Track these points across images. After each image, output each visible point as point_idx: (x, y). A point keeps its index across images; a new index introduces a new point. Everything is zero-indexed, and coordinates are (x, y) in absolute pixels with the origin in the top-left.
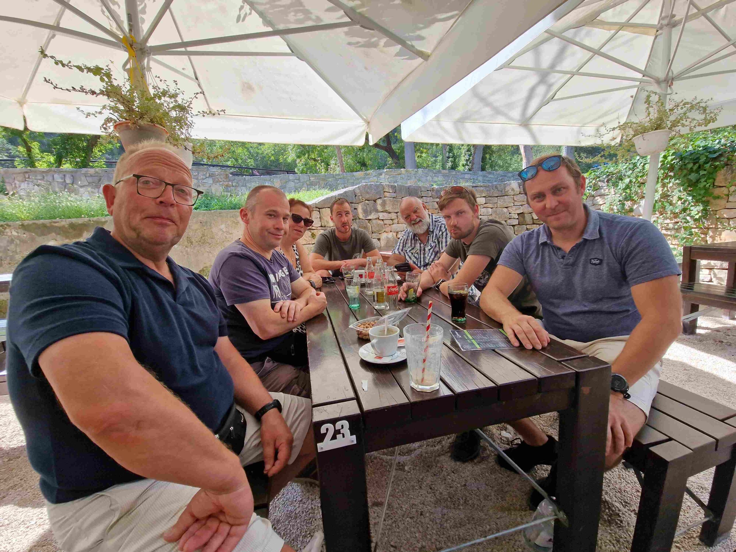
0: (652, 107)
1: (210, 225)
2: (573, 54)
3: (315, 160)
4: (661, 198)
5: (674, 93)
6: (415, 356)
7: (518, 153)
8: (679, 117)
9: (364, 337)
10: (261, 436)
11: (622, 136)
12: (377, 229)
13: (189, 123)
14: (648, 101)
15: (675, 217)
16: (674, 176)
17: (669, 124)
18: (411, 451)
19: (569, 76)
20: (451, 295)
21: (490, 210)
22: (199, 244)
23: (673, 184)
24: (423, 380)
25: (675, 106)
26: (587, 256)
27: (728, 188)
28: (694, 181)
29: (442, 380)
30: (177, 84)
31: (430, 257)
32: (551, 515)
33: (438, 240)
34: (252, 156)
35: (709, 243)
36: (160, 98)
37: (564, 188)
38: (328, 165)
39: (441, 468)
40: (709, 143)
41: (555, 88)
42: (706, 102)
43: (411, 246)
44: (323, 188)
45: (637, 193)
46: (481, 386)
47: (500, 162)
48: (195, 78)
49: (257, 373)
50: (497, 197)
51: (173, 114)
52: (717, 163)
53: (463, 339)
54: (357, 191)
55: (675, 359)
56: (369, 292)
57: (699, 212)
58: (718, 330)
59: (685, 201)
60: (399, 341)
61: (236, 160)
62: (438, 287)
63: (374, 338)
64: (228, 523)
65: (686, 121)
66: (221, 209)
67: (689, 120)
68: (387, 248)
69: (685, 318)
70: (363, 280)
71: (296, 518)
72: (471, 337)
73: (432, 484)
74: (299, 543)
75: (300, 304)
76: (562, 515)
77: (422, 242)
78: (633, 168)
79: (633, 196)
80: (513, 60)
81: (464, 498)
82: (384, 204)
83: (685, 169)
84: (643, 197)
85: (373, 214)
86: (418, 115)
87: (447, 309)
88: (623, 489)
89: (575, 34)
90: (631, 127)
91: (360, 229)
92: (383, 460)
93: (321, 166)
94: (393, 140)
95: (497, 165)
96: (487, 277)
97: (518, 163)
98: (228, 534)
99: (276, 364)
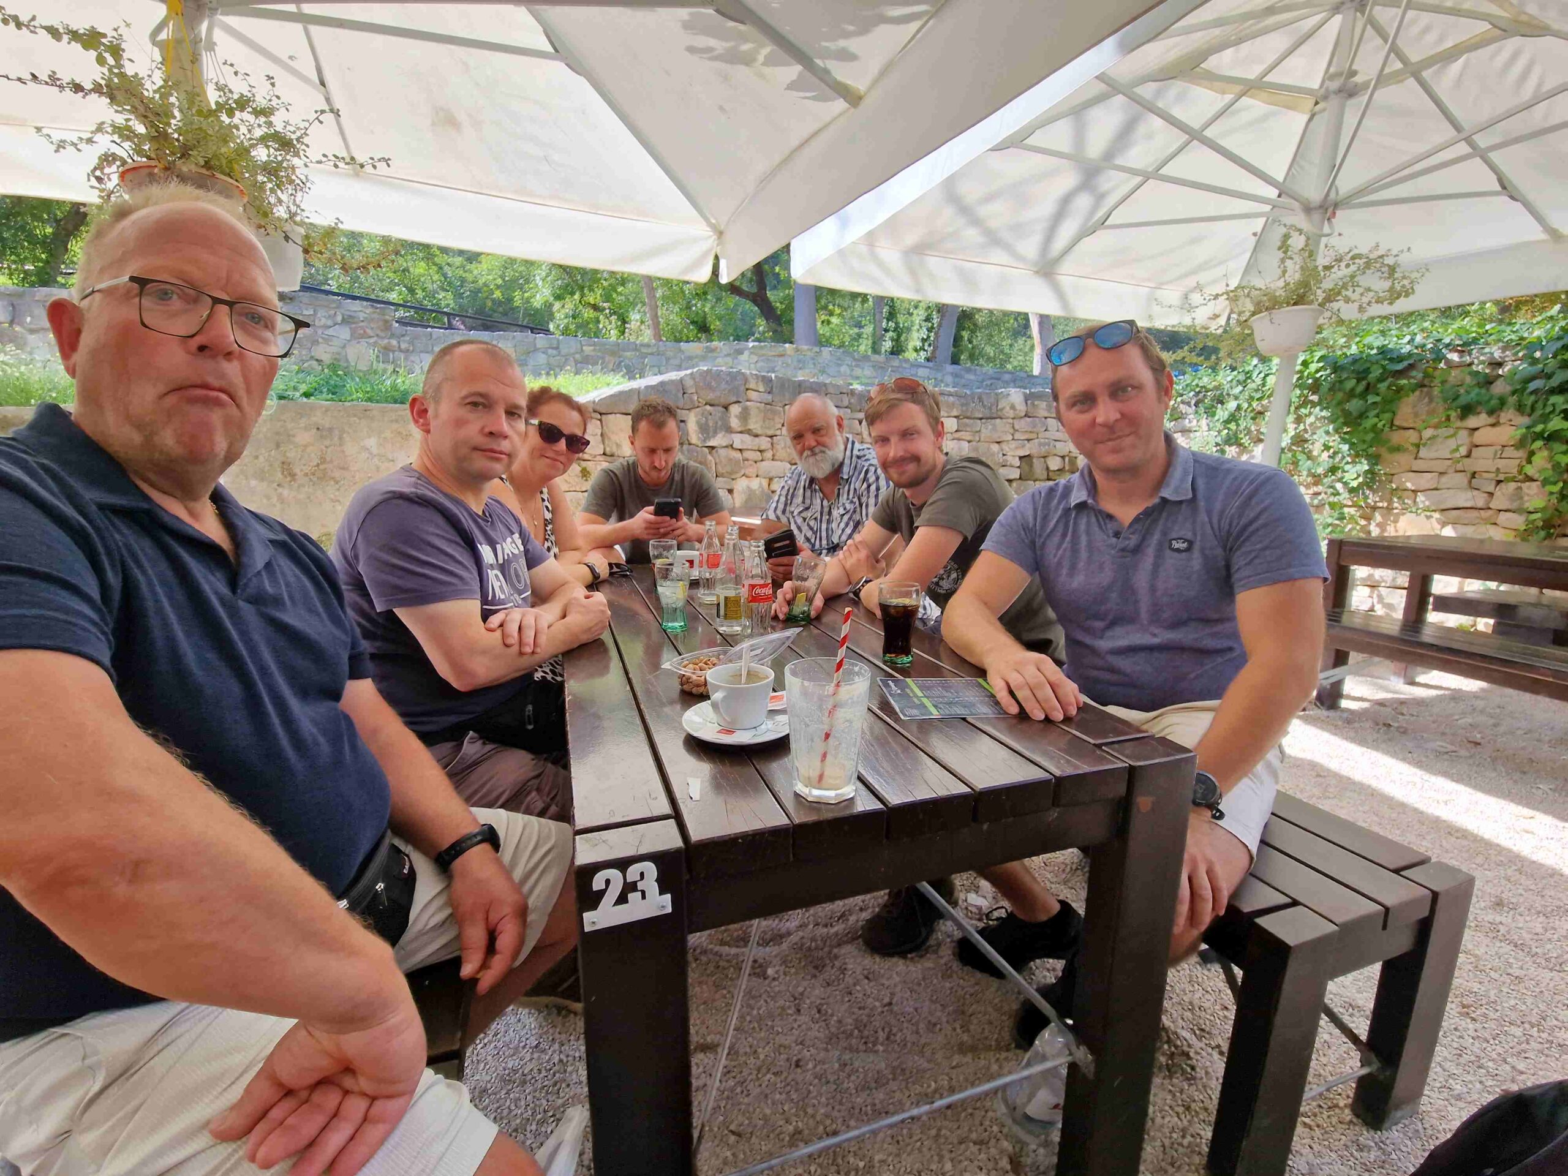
0: (1291, 258)
1: (341, 438)
2: (1150, 137)
3: (595, 307)
4: (1293, 444)
5: (1336, 234)
6: (807, 725)
7: (1025, 334)
8: (1341, 283)
9: (694, 691)
10: (451, 903)
11: (1232, 312)
12: (728, 469)
13: (298, 181)
14: (1284, 246)
15: (1316, 484)
16: (1319, 403)
17: (1320, 295)
18: (781, 936)
19: (1139, 179)
20: (884, 608)
21: (966, 444)
22: (311, 480)
23: (1317, 418)
24: (821, 777)
25: (1336, 260)
26: (1164, 533)
27: (1420, 432)
28: (1355, 414)
29: (860, 779)
30: (273, 85)
31: (843, 530)
32: (1059, 1055)
33: (859, 499)
34: (450, 284)
35: (1373, 535)
36: (231, 113)
37: (1134, 387)
38: (624, 322)
39: (843, 970)
40: (1391, 342)
41: (1111, 200)
42: (1397, 255)
43: (804, 502)
44: (613, 370)
45: (1249, 432)
46: (942, 792)
47: (990, 350)
48: (317, 81)
49: (445, 768)
50: (981, 419)
51: (261, 154)
52: (1404, 382)
53: (904, 696)
54: (689, 383)
55: (1300, 755)
56: (707, 597)
57: (1359, 476)
58: (1381, 703)
59: (1335, 453)
60: (773, 698)
61: (411, 291)
62: (857, 593)
63: (717, 688)
64: (364, 1094)
65: (1354, 291)
66: (370, 400)
67: (1359, 290)
68: (748, 510)
69: (1325, 677)
70: (695, 574)
71: (524, 1083)
72: (920, 694)
73: (822, 1005)
74: (529, 1135)
75: (548, 614)
76: (1083, 1055)
77: (825, 496)
78: (1245, 381)
79: (1242, 436)
80: (1029, 130)
81: (887, 1030)
82: (744, 416)
83: (1340, 390)
84: (1261, 441)
85: (720, 435)
86: (829, 226)
87: (874, 638)
88: (1196, 1002)
89: (1159, 93)
90: (1248, 295)
91: (692, 463)
92: (721, 956)
93: (610, 323)
94: (770, 281)
95: (982, 354)
96: (954, 575)
97: (1026, 354)
98: (365, 1119)
99: (489, 747)
